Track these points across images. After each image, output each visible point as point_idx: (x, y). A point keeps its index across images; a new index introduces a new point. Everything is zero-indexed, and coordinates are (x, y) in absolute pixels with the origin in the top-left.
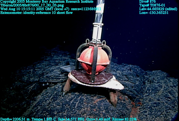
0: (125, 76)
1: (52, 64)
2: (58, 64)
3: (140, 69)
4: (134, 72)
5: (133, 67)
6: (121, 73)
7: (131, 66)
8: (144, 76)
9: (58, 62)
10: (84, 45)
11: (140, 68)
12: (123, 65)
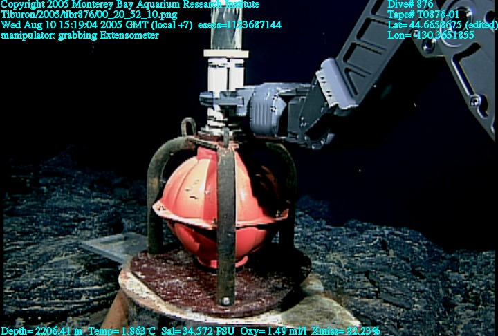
0: (362, 277)
1: (44, 229)
2: (73, 226)
3: (427, 245)
4: (403, 258)
5: (397, 235)
6: (344, 263)
7: (387, 232)
8: (446, 273)
9: (70, 220)
10: (174, 146)
11: (426, 242)
12: (352, 227)
